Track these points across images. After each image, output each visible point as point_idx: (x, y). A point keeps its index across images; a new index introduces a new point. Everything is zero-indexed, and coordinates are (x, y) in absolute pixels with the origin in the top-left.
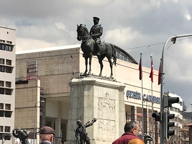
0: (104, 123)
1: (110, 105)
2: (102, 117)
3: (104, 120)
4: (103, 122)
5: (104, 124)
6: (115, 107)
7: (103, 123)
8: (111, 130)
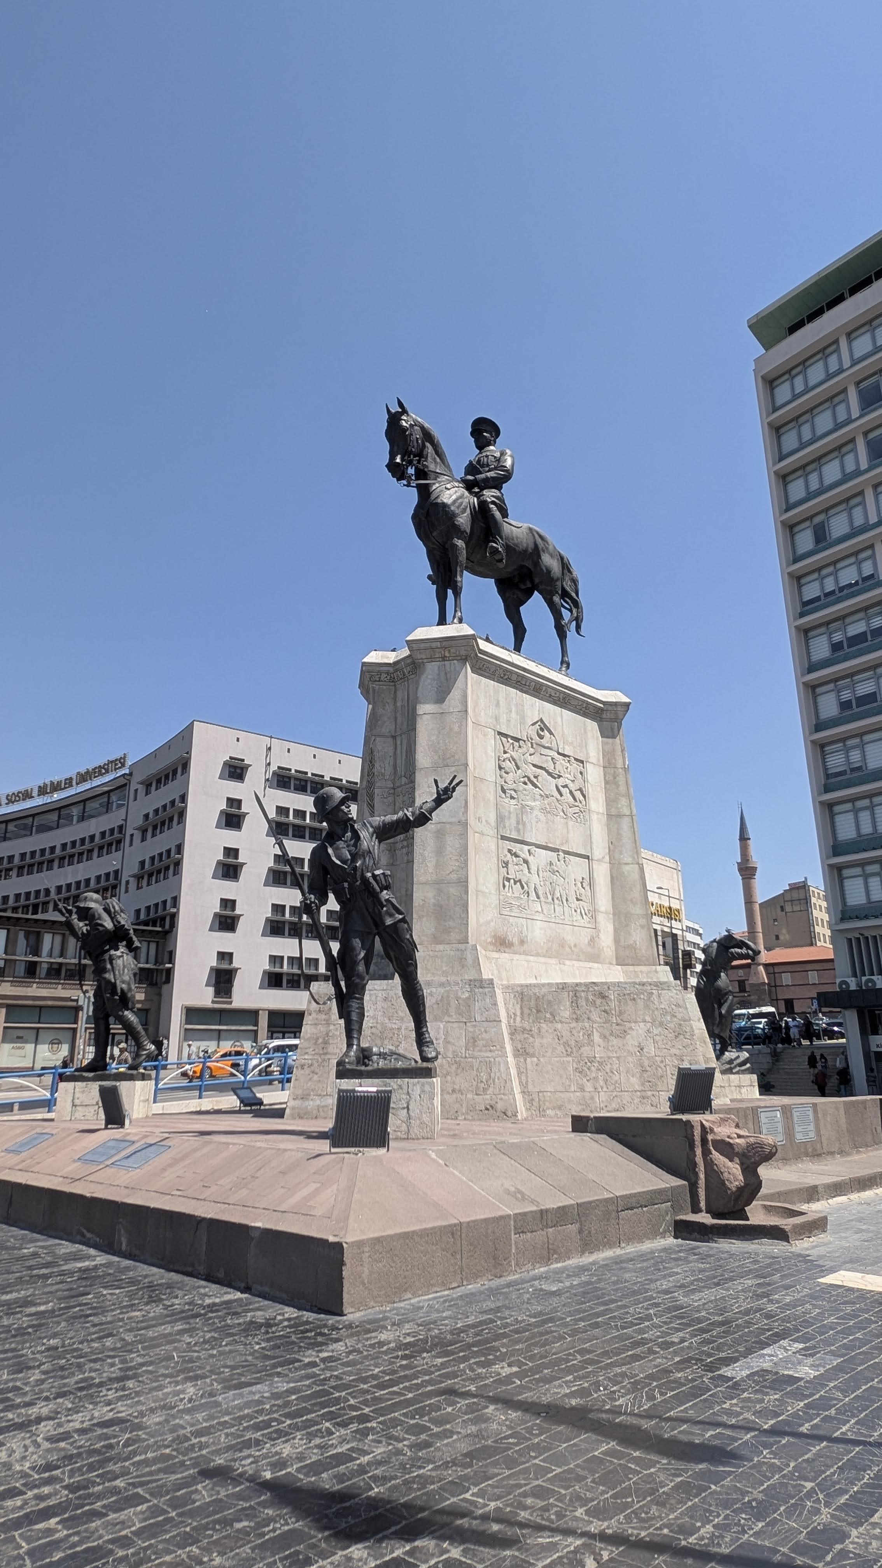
0: (530, 859)
1: (560, 782)
2: (518, 831)
3: (533, 849)
4: (525, 855)
5: (534, 869)
6: (584, 796)
7: (526, 862)
8: (572, 899)
